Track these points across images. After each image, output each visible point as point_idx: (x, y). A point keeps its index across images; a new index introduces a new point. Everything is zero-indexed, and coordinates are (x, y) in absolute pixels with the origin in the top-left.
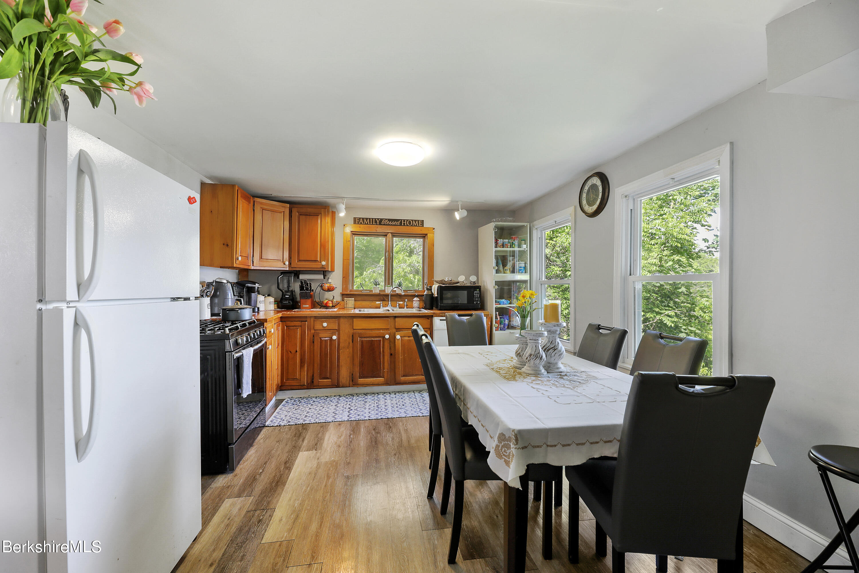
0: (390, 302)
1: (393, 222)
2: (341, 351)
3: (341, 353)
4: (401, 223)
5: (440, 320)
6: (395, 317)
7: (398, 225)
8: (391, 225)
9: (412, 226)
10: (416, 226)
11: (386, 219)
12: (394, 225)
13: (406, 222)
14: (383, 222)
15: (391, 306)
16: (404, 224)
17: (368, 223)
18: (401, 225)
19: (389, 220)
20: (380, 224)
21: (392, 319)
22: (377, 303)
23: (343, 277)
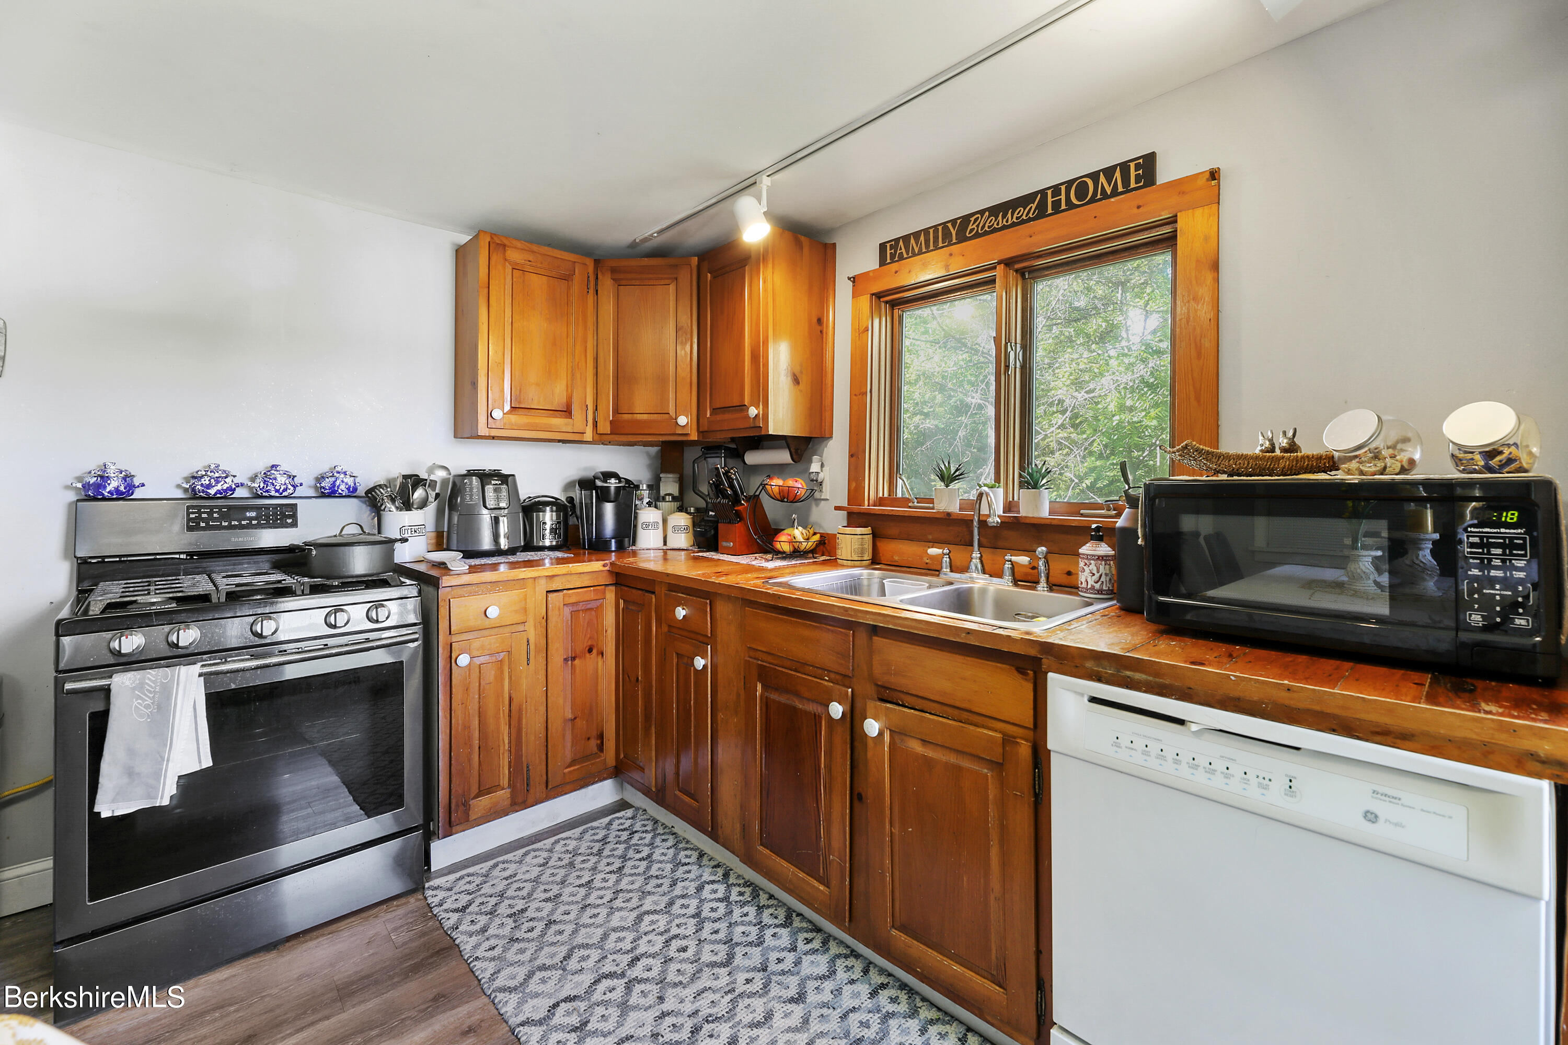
0: (976, 555)
1: (1009, 215)
2: (720, 716)
3: (719, 722)
4: (1042, 207)
5: (1093, 700)
6: (875, 630)
7: (1030, 220)
8: (1004, 227)
9: (1093, 200)
10: (1115, 193)
11: (982, 212)
12: (1014, 225)
13: (1063, 197)
14: (970, 227)
15: (984, 573)
16: (1056, 205)
17: (921, 248)
18: (1041, 213)
19: (994, 211)
20: (962, 238)
21: (862, 636)
22: (934, 551)
23: (851, 456)
